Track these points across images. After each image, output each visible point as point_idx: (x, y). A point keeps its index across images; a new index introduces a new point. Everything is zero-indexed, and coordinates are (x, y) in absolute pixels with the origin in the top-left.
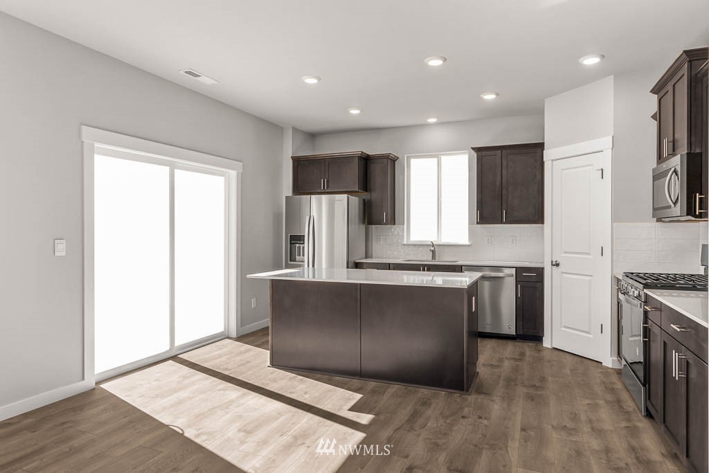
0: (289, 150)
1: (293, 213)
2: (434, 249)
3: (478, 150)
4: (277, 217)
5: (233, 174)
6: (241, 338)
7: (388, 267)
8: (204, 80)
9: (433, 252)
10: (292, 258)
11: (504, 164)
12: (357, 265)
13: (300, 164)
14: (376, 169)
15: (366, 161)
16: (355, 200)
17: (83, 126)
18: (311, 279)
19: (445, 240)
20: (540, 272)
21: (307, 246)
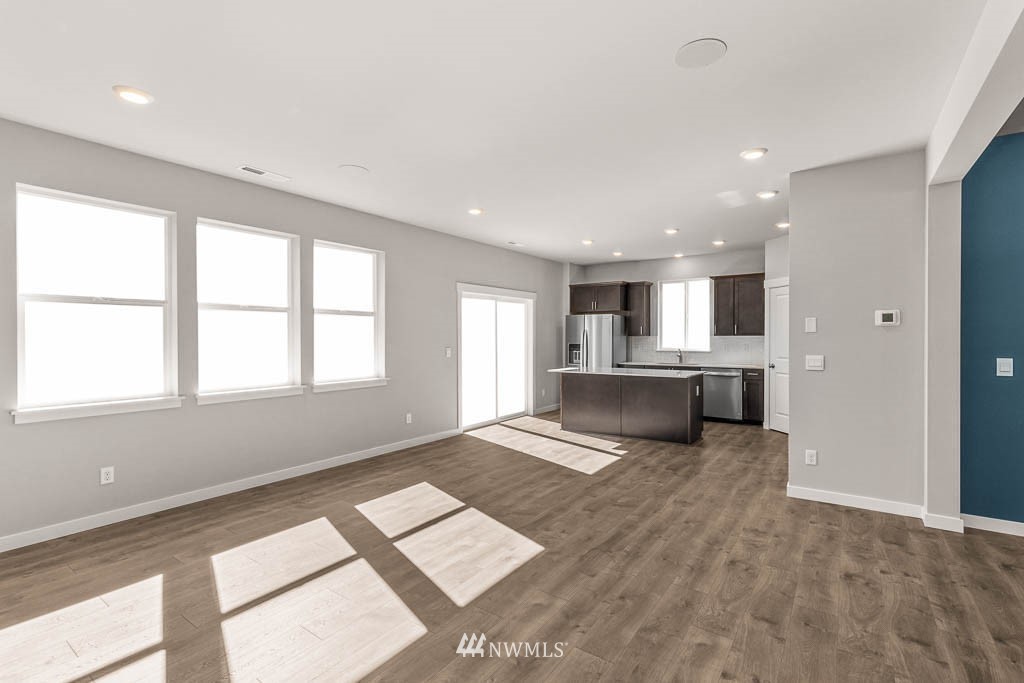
0: (567, 280)
1: (572, 328)
2: (681, 355)
3: (716, 279)
4: (559, 330)
5: (531, 302)
6: (536, 415)
7: (644, 367)
8: (518, 245)
9: (680, 357)
10: (570, 361)
11: (736, 288)
12: (619, 366)
13: (575, 291)
14: (634, 295)
15: (627, 288)
16: (618, 318)
17: (459, 284)
18: (585, 372)
19: (691, 347)
20: (761, 372)
21: (582, 352)
